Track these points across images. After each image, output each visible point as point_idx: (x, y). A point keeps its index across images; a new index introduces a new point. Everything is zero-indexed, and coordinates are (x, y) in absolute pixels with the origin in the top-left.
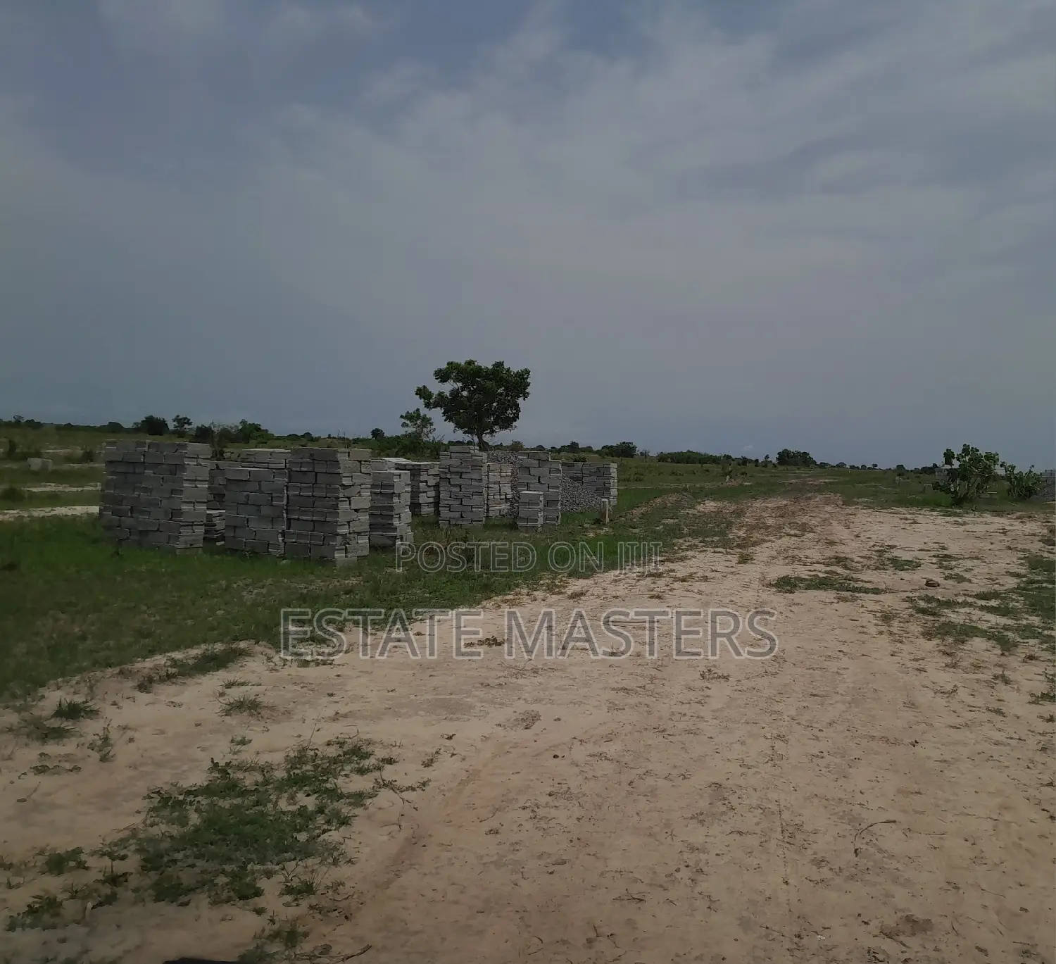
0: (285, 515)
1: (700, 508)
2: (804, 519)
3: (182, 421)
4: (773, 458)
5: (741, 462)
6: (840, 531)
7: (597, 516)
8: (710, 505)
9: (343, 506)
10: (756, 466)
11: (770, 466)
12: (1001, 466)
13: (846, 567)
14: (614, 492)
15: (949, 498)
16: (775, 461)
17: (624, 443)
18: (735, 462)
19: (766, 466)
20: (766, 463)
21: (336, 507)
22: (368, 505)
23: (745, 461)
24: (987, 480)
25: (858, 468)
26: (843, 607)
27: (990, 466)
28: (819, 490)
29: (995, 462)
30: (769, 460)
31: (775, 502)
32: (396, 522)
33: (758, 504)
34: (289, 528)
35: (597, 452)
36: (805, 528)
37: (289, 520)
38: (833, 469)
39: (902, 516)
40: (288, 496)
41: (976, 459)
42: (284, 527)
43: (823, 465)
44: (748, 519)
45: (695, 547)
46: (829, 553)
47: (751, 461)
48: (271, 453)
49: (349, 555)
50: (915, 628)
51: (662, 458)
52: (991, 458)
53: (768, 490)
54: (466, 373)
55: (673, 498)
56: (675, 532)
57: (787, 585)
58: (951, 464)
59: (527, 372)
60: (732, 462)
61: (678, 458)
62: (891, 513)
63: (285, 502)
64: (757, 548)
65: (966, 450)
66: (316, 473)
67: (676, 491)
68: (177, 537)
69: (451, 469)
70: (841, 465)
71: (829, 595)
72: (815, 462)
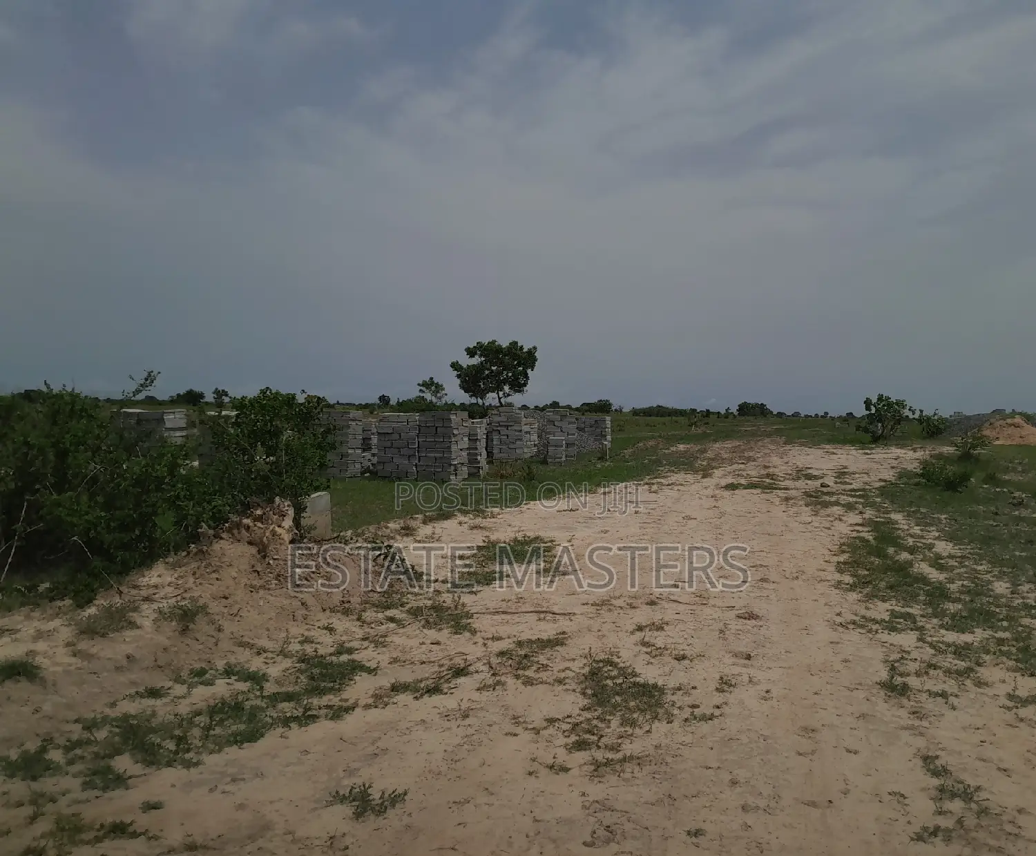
0: (417, 454)
1: (673, 449)
2: (751, 454)
3: (220, 394)
4: (734, 410)
5: (705, 414)
6: (775, 460)
7: (599, 455)
8: (681, 447)
9: (454, 448)
10: (718, 417)
11: (731, 417)
12: (909, 410)
13: (772, 479)
14: (609, 438)
15: (868, 437)
16: (736, 413)
17: (601, 401)
18: (700, 415)
19: (727, 417)
20: (728, 414)
21: (449, 447)
22: (466, 446)
23: (708, 413)
24: (899, 422)
25: (811, 416)
26: (764, 496)
27: (899, 411)
28: (769, 435)
29: (904, 407)
30: (730, 411)
31: (729, 444)
32: (479, 458)
33: (717, 445)
34: (419, 461)
35: (577, 409)
36: (749, 459)
37: (419, 457)
38: (788, 418)
39: (825, 450)
40: (419, 442)
41: (890, 405)
42: (417, 461)
43: (780, 414)
44: (710, 454)
45: (673, 471)
46: (764, 472)
47: (713, 413)
48: (398, 416)
49: (458, 477)
50: (802, 503)
51: (635, 412)
52: (901, 404)
53: (726, 436)
54: (489, 351)
55: (651, 443)
56: (658, 462)
57: (732, 487)
58: (870, 410)
59: (535, 348)
60: (697, 415)
61: (648, 412)
62: (820, 448)
63: (417, 446)
64: (715, 471)
65: (880, 398)
66: (437, 427)
67: (653, 437)
68: (347, 470)
69: (501, 424)
70: (796, 415)
71: (759, 491)
72: (772, 412)
